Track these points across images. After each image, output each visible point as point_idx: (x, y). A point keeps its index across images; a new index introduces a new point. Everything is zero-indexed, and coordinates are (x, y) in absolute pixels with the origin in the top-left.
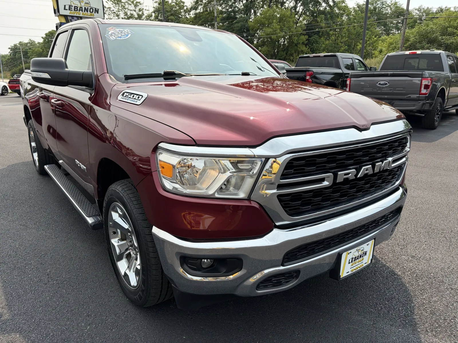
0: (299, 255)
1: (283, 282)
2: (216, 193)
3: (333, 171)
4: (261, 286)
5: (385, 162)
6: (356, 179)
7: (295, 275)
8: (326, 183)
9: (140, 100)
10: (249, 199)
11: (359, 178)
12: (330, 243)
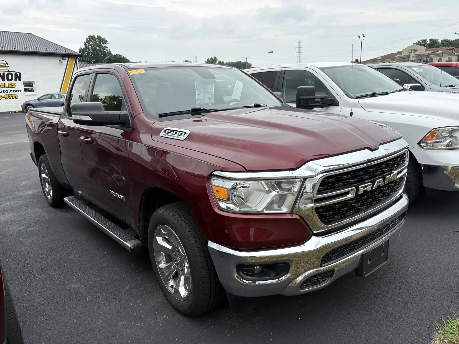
0: (333, 257)
1: (321, 281)
2: (265, 210)
3: (354, 185)
4: (304, 286)
5: (392, 175)
6: (373, 191)
7: (330, 274)
8: (350, 196)
9: (183, 136)
10: (291, 213)
11: (374, 189)
12: (355, 246)
